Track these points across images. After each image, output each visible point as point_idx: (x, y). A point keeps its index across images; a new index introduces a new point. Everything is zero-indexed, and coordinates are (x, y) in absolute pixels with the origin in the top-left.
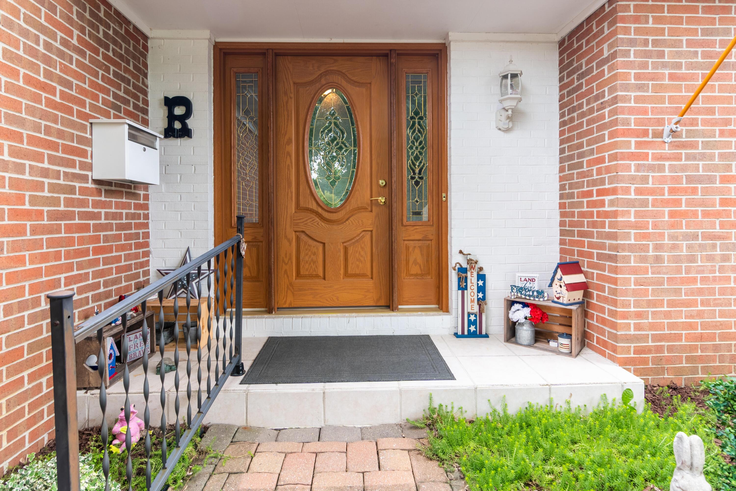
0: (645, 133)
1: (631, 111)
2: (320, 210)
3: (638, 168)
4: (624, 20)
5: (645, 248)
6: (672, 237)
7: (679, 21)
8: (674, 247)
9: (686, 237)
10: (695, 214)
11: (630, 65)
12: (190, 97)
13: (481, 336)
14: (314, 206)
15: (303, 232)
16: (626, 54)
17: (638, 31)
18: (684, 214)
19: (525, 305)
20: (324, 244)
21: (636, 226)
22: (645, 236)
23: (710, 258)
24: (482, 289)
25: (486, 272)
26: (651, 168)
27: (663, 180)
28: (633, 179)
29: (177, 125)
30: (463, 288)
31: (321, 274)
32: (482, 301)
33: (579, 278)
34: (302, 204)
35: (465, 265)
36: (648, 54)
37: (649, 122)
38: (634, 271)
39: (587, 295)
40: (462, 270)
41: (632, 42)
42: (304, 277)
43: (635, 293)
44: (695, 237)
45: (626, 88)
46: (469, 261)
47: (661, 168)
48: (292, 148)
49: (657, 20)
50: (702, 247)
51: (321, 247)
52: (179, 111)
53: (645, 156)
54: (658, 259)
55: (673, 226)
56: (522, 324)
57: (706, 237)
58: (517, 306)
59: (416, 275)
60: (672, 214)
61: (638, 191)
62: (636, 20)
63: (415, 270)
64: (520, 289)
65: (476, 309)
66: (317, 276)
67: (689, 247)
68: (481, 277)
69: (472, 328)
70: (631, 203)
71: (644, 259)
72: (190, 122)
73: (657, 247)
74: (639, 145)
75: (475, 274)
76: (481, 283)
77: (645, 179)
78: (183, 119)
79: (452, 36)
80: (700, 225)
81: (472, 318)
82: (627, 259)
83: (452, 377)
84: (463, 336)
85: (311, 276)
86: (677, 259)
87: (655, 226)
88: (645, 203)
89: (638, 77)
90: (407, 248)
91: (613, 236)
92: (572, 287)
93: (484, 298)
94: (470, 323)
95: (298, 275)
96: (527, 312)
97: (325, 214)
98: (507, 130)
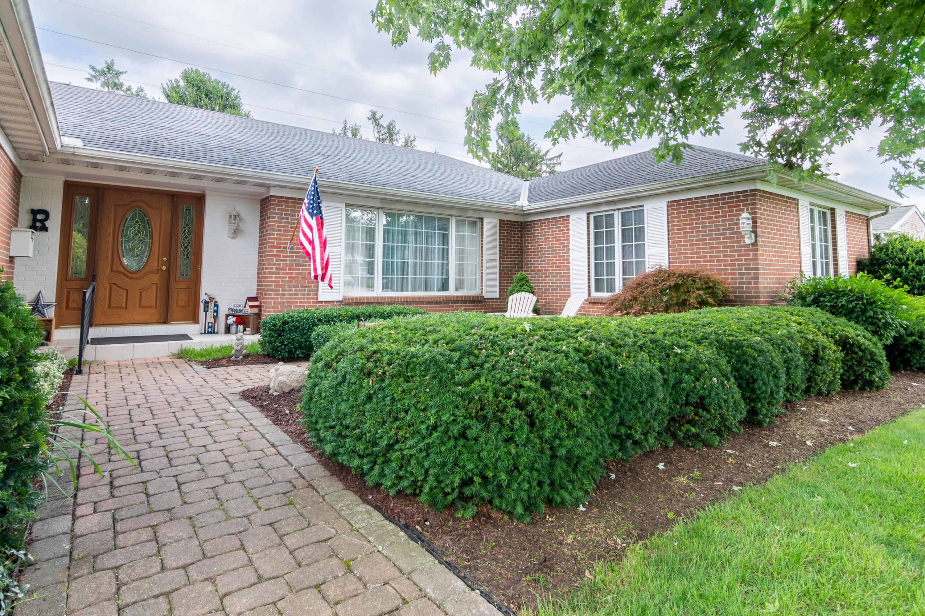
0: (280, 247)
1: (275, 239)
2: (126, 272)
3: (277, 260)
4: (273, 205)
5: (278, 290)
6: (289, 286)
7: (295, 207)
8: (290, 290)
9: (294, 286)
10: (298, 278)
11: (275, 222)
12: (48, 210)
13: (214, 333)
14: (122, 270)
15: (115, 284)
16: (274, 217)
17: (279, 209)
18: (294, 278)
19: (234, 316)
20: (127, 290)
21: (274, 282)
22: (279, 286)
23: (303, 294)
24: (216, 311)
25: (219, 303)
26: (282, 260)
27: (286, 265)
28: (274, 264)
29: (38, 224)
30: (206, 310)
31: (124, 306)
32: (216, 317)
33: (257, 303)
34: (115, 268)
35: (208, 300)
36: (283, 218)
37: (282, 243)
38: (273, 299)
39: (260, 310)
40: (206, 303)
41: (276, 213)
42: (113, 308)
43: (273, 307)
44: (298, 286)
45: (273, 230)
46: (210, 298)
47: (286, 261)
48: (111, 239)
49: (286, 206)
50: (300, 290)
51: (125, 292)
52: (39, 217)
53: (280, 256)
54: (283, 294)
55: (289, 282)
56: (232, 325)
57: (302, 286)
58: (230, 317)
59: (182, 307)
60: (289, 278)
61: (276, 269)
62: (278, 205)
63: (181, 303)
64: (232, 310)
65: (212, 320)
66: (122, 307)
67: (296, 290)
68: (216, 305)
69: (210, 330)
70: (273, 273)
71: (278, 294)
72: (47, 224)
73: (283, 290)
74: (277, 251)
75: (213, 304)
76: (216, 308)
77: (279, 265)
78: (42, 221)
79: (207, 193)
80: (300, 282)
81: (210, 325)
82: (271, 294)
83: (192, 339)
84: (205, 333)
85: (117, 307)
86: (291, 295)
87: (283, 282)
88: (279, 273)
89: (278, 226)
90: (178, 293)
91: (266, 286)
92: (251, 307)
93: (217, 315)
94: (209, 327)
95: (109, 306)
96: (234, 319)
97: (129, 275)
98: (233, 238)
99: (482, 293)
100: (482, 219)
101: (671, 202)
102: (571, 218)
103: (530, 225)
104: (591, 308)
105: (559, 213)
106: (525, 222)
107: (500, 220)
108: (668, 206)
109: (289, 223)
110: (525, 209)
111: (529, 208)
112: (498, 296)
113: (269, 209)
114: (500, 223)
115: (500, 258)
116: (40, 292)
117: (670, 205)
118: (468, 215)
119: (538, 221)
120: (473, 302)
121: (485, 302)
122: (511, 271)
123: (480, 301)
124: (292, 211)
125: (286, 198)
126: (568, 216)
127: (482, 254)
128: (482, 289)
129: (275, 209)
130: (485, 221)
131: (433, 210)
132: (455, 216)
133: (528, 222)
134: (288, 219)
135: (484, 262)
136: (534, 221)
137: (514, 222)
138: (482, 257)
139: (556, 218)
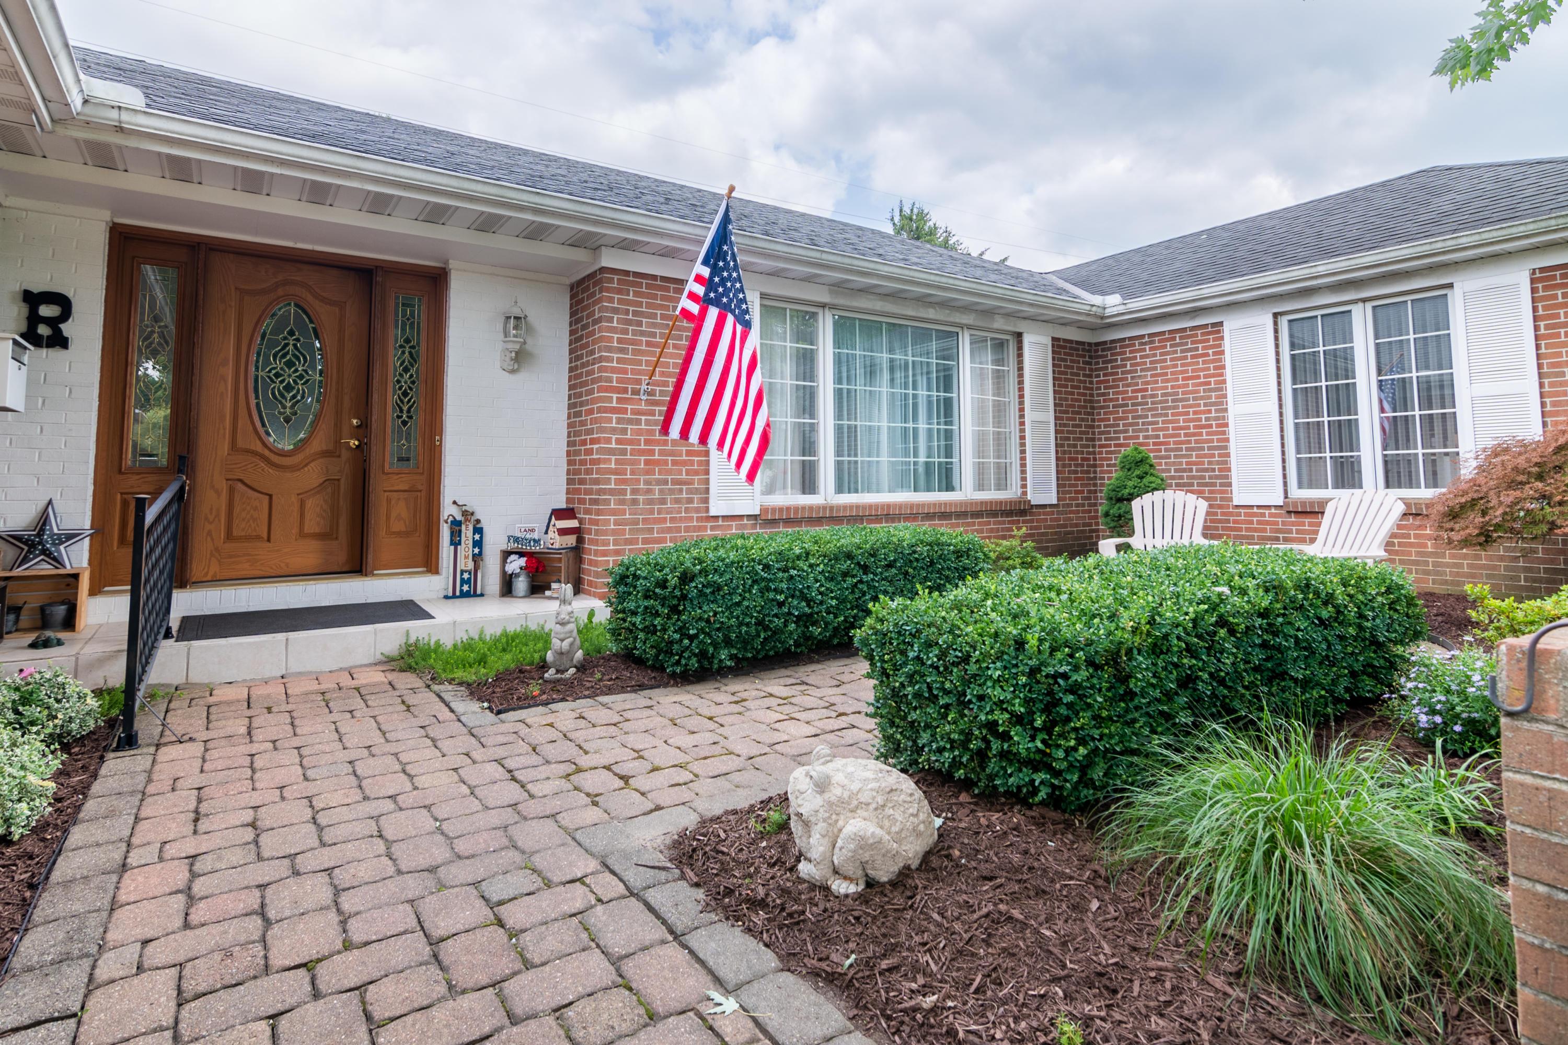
0: (625, 391)
1: (614, 370)
2: (267, 453)
3: (619, 421)
4: (609, 290)
5: (623, 492)
6: (647, 482)
7: (655, 297)
8: (649, 491)
9: (659, 482)
10: (666, 462)
11: (613, 330)
12: (70, 295)
13: (475, 595)
14: (259, 447)
15: (241, 481)
16: (609, 321)
17: (620, 301)
18: (657, 463)
19: (521, 554)
20: (270, 496)
21: (615, 472)
22: (624, 481)
23: (677, 501)
24: (478, 544)
25: (484, 524)
26: (630, 421)
27: (639, 432)
28: (614, 431)
29: (46, 330)
30: (455, 542)
31: (265, 536)
32: (477, 558)
33: (573, 524)
34: (240, 443)
35: (459, 517)
36: (629, 322)
37: (628, 381)
38: (614, 512)
39: (580, 540)
40: (456, 526)
41: (616, 311)
42: (239, 539)
43: (614, 532)
44: (666, 482)
45: (609, 349)
46: (466, 514)
47: (638, 422)
48: (229, 372)
49: (636, 294)
50: (671, 491)
51: (266, 499)
52: (47, 311)
53: (625, 411)
54: (635, 502)
55: (647, 472)
56: (517, 575)
57: (675, 482)
58: (513, 557)
59: (399, 534)
60: (647, 462)
61: (618, 441)
62: (619, 291)
63: (397, 526)
64: (516, 540)
65: (471, 565)
66: (258, 538)
67: (661, 491)
68: (478, 530)
69: (466, 588)
70: (612, 452)
71: (622, 502)
72: (67, 328)
73: (634, 492)
74: (619, 400)
75: (471, 527)
76: (477, 537)
77: (624, 431)
78: (54, 323)
79: (452, 265)
80: (669, 472)
81: (466, 576)
82: (607, 502)
83: (431, 617)
84: (454, 596)
85: (248, 538)
86: (650, 502)
87: (632, 473)
88: (624, 452)
89: (620, 341)
90: (389, 501)
91: (596, 482)
92: (563, 532)
93: (480, 553)
94: (463, 582)
95: (229, 536)
96: (522, 561)
97: (275, 459)
98: (513, 371)
99: (1025, 493)
100: (1019, 336)
101: (1542, 270)
102: (1227, 328)
103: (1110, 349)
104: (1293, 524)
105: (1193, 318)
106: (1097, 344)
107: (1054, 339)
108: (1533, 281)
109: (643, 333)
110: (1108, 312)
111: (1121, 309)
112: (1055, 502)
113: (600, 300)
114: (1053, 346)
115: (1056, 418)
116: (50, 502)
117: (1540, 279)
118: (996, 325)
119: (1130, 338)
120: (1009, 513)
121: (1032, 514)
122: (1075, 446)
123: (1023, 513)
124: (649, 305)
125: (636, 274)
126: (1221, 324)
127: (1022, 410)
128: (1024, 486)
129: (611, 300)
130: (1027, 340)
131: (931, 313)
132: (969, 327)
133: (1105, 343)
134: (640, 324)
135: (1028, 427)
136: (1124, 339)
137: (1078, 343)
138: (1022, 416)
139: (1184, 330)
